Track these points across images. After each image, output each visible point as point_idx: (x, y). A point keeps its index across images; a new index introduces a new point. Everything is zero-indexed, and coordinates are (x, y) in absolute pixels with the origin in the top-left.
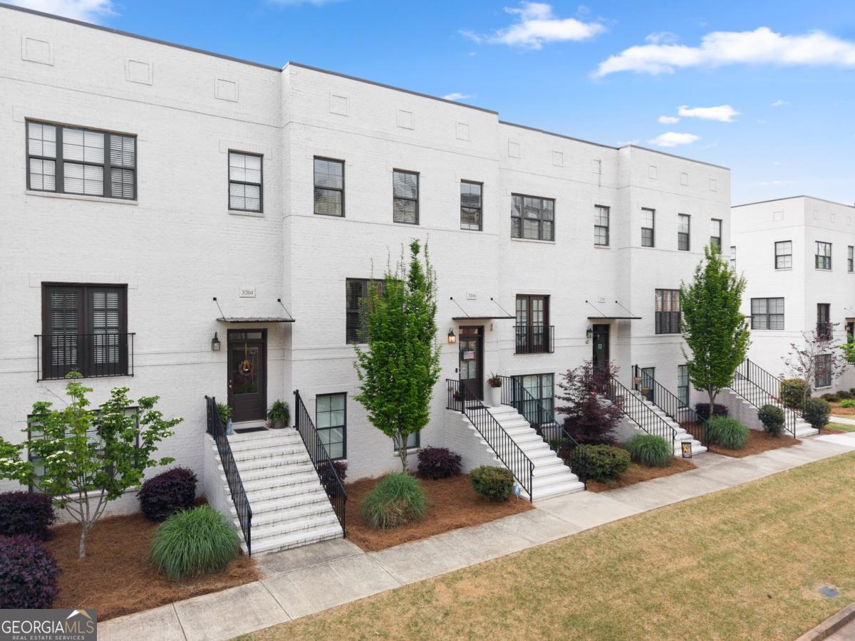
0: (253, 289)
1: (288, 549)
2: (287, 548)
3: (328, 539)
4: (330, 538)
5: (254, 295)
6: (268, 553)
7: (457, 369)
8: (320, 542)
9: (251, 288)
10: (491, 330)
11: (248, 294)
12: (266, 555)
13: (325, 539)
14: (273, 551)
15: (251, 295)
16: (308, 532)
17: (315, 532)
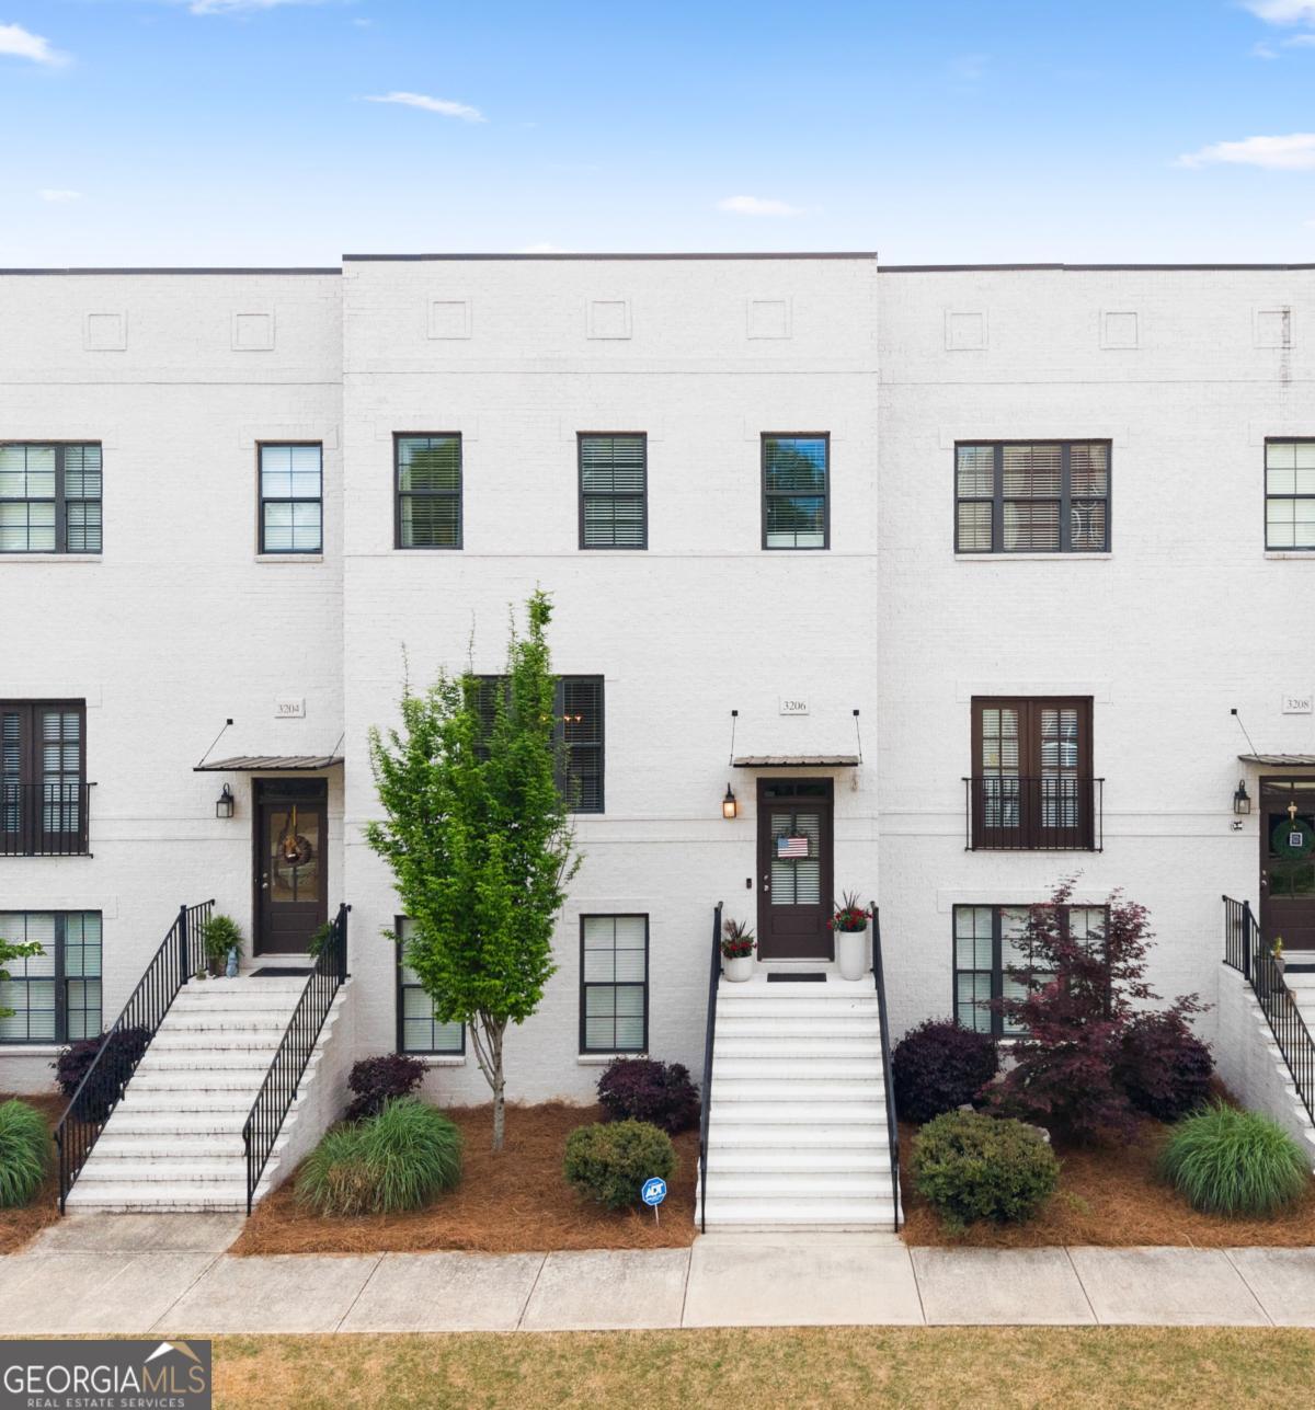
0: (299, 701)
1: (140, 1213)
2: (138, 1209)
3: (222, 1209)
4: (226, 1209)
5: (300, 713)
6: (103, 1212)
7: (749, 881)
8: (206, 1213)
9: (296, 700)
10: (854, 789)
11: (290, 712)
12: (97, 1214)
13: (217, 1209)
14: (113, 1209)
15: (295, 714)
16: (201, 1187)
17: (211, 1190)
